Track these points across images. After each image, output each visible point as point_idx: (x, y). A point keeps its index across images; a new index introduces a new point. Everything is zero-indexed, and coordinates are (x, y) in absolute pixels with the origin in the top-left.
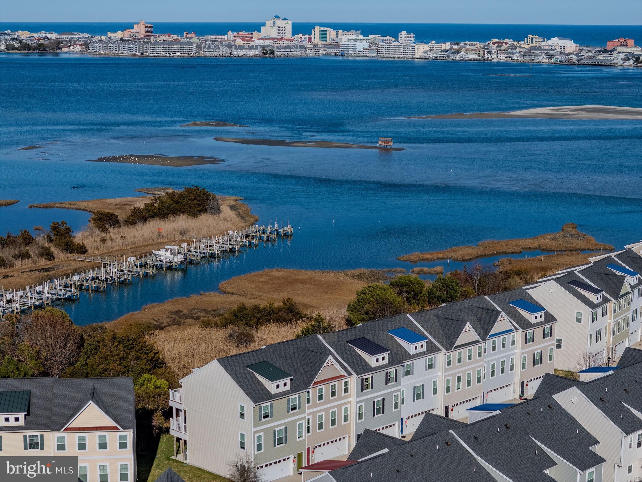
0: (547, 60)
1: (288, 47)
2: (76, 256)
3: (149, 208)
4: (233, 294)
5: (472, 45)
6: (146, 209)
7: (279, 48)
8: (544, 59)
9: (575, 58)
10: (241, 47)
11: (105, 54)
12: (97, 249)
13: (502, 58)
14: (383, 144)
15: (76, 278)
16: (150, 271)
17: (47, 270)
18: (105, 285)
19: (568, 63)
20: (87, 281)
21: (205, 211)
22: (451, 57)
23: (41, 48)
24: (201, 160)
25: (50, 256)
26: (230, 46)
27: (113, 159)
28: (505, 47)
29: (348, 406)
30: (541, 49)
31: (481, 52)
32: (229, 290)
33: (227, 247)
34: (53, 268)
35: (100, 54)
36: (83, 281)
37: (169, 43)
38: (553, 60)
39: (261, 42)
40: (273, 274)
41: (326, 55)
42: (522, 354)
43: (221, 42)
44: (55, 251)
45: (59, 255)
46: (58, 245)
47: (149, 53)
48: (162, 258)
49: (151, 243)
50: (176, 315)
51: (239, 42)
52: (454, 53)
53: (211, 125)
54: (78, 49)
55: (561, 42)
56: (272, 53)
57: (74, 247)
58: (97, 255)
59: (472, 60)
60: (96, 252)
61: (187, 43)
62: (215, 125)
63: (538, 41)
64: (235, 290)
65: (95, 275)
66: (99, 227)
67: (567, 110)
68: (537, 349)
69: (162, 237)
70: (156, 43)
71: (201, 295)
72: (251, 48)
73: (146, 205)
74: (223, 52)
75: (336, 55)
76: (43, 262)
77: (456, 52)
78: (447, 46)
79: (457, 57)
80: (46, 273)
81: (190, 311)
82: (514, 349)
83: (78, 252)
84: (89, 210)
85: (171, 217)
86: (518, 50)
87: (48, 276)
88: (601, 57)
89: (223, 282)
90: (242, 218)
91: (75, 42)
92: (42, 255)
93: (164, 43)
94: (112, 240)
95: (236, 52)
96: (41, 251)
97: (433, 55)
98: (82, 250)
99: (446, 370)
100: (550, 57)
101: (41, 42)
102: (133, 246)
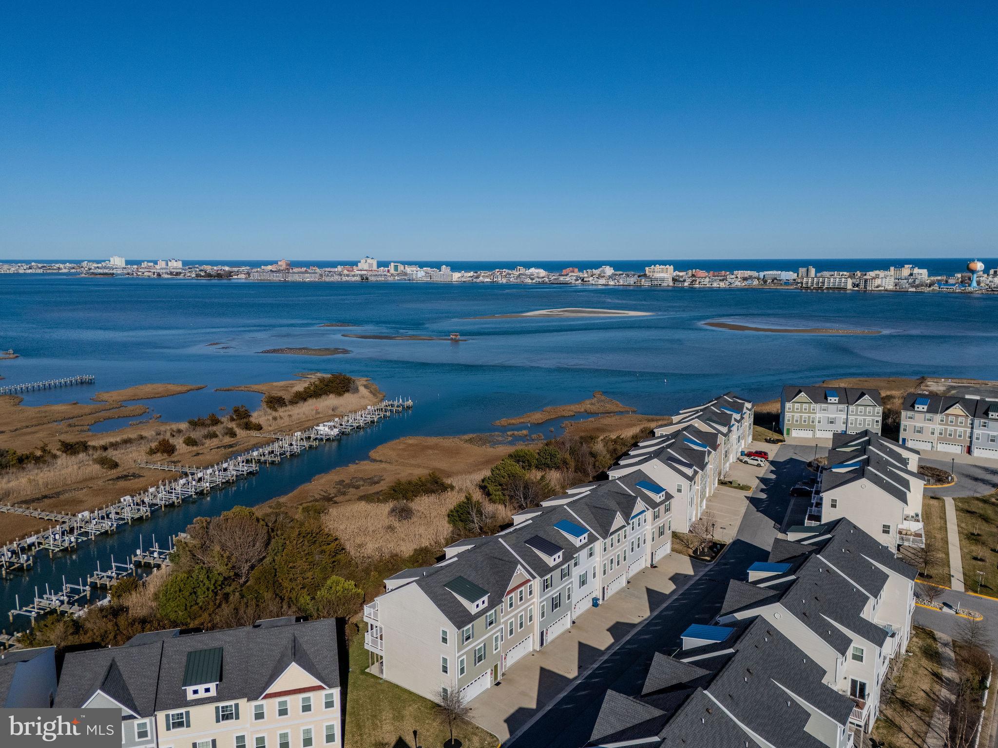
0: (531, 281)
1: (376, 275)
2: (254, 433)
3: (308, 390)
4: (381, 461)
5: (485, 273)
6: (305, 392)
7: (370, 276)
8: (529, 281)
9: (547, 280)
10: (348, 276)
11: (261, 280)
12: (270, 426)
13: (504, 281)
14: (454, 337)
15: (255, 453)
16: (314, 444)
17: (231, 446)
18: (279, 459)
19: (543, 283)
20: (264, 455)
21: (348, 391)
22: (475, 280)
23: (219, 276)
24: (336, 351)
25: (233, 434)
26: (341, 275)
27: (274, 351)
28: (504, 274)
29: (532, 606)
30: (525, 275)
31: (492, 277)
32: (378, 458)
33: (369, 419)
34: (236, 444)
35: (258, 280)
36: (261, 456)
37: (302, 273)
38: (534, 281)
39: (360, 272)
40: (407, 441)
41: (399, 280)
42: (652, 529)
43: (335, 272)
44: (238, 431)
45: (241, 433)
46: (239, 425)
47: (290, 279)
48: (322, 432)
49: (311, 418)
50: (341, 485)
51: (346, 272)
52: (476, 278)
53: (338, 326)
54: (243, 276)
55: (537, 271)
56: (367, 279)
57: (252, 426)
58: (271, 431)
59: (487, 282)
60: (270, 428)
61: (313, 273)
62: (341, 326)
63: (522, 270)
64: (382, 458)
65: (270, 450)
66: (270, 408)
67: (556, 312)
68: (661, 524)
69: (319, 413)
70: (294, 273)
71: (357, 464)
72: (354, 276)
73: (305, 388)
74: (336, 278)
75: (405, 280)
76: (227, 440)
77: (477, 277)
78: (471, 274)
79: (478, 280)
80: (230, 450)
81: (351, 480)
82: (645, 526)
83: (255, 429)
84: (261, 391)
85: (324, 397)
86: (512, 276)
87: (232, 451)
88: (562, 278)
89: (372, 452)
90: (374, 395)
91: (241, 272)
92: (226, 434)
93: (298, 273)
94: (281, 418)
95: (345, 279)
96: (226, 431)
97: (464, 279)
98: (259, 428)
99: (603, 556)
100: (532, 279)
101: (219, 272)
102: (298, 422)
